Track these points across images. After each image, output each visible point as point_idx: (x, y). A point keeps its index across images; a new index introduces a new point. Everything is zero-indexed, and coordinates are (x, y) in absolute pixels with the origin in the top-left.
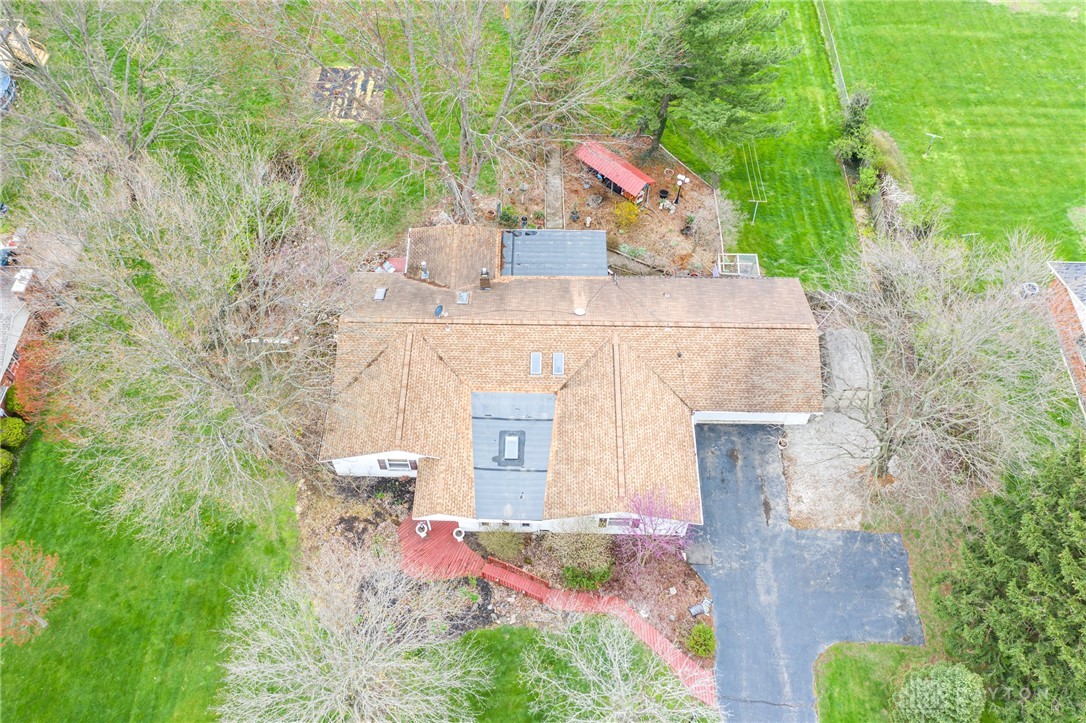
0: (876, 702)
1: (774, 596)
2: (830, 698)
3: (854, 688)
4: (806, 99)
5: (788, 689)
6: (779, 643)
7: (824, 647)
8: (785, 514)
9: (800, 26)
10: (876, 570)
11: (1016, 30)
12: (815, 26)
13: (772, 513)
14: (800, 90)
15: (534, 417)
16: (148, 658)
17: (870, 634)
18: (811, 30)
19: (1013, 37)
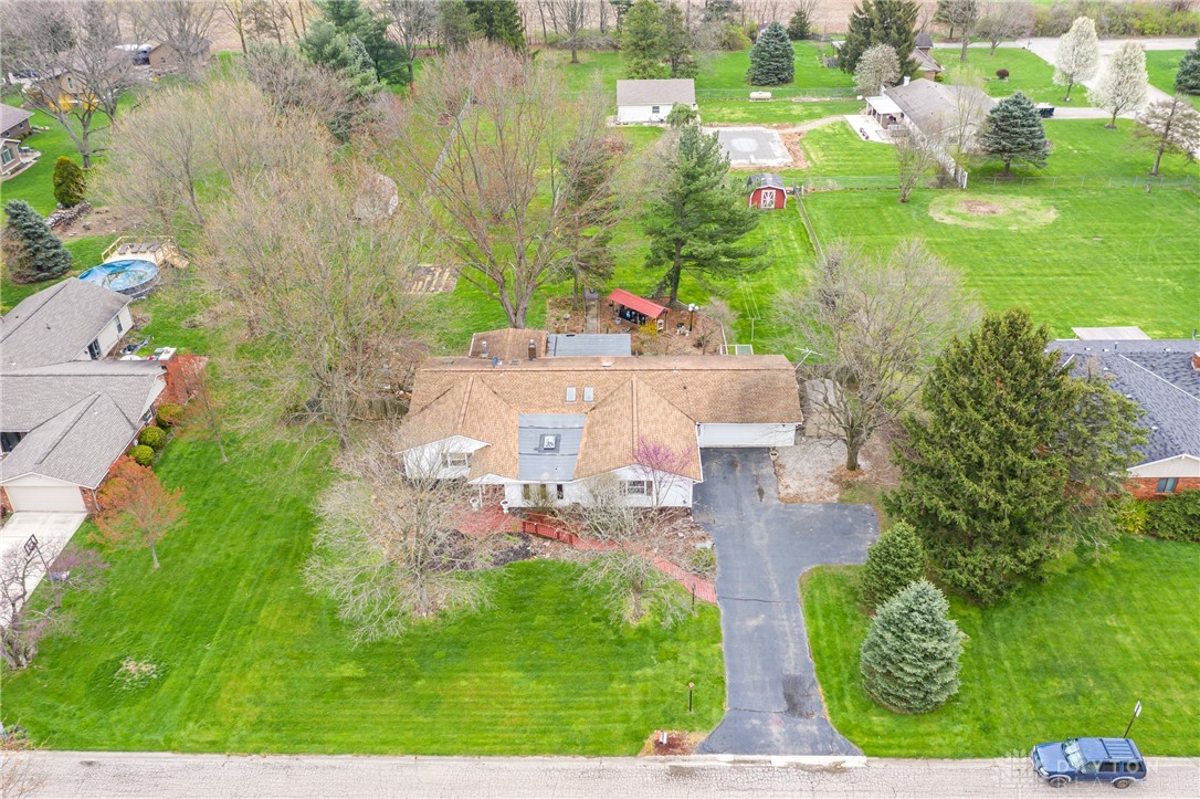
0: (850, 598)
1: (766, 541)
2: (812, 597)
3: (832, 590)
4: (797, 276)
5: (777, 593)
6: (770, 566)
7: (806, 569)
8: (776, 495)
9: (793, 238)
10: (852, 524)
11: (966, 237)
12: (805, 237)
13: (765, 495)
14: (793, 271)
15: (569, 426)
16: (241, 584)
17: (846, 560)
18: (802, 239)
19: (966, 241)
